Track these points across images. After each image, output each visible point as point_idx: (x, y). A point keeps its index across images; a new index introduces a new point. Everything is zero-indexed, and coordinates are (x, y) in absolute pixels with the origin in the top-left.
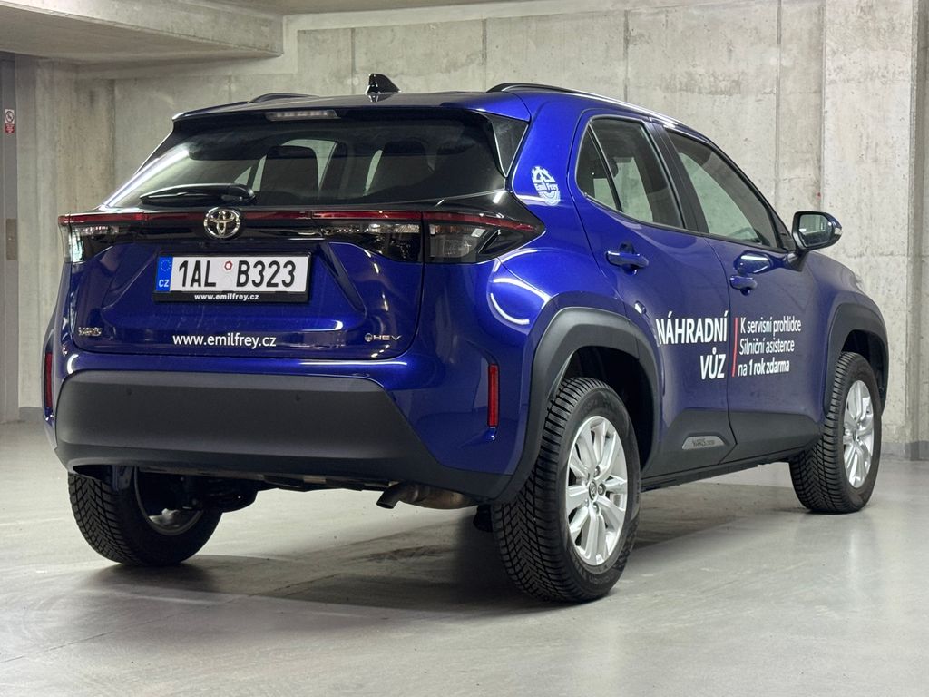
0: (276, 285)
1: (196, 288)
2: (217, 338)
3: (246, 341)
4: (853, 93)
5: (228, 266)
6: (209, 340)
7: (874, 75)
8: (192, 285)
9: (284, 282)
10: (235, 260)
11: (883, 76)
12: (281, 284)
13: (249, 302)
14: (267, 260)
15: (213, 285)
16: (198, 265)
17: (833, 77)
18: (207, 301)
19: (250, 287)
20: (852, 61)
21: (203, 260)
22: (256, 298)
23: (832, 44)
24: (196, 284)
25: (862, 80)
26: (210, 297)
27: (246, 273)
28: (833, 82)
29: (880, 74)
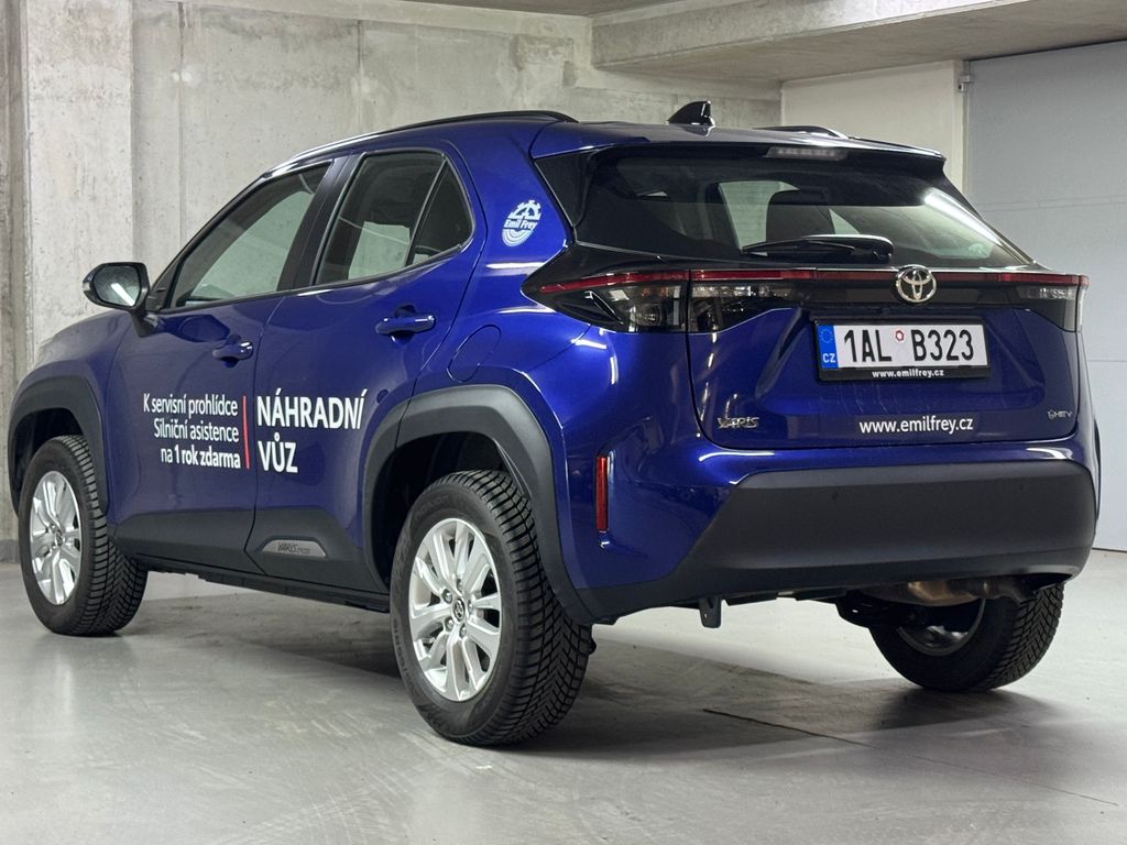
0: (956, 358)
1: (869, 363)
2: (911, 423)
3: (943, 425)
4: (63, 114)
5: (899, 336)
6: (902, 426)
7: (88, 95)
8: (864, 360)
9: (963, 354)
10: (907, 329)
11: (99, 97)
12: (961, 357)
13: (934, 379)
14: (941, 329)
15: (889, 359)
16: (865, 333)
17: (38, 91)
18: (888, 379)
19: (929, 361)
20: (60, 74)
21: (871, 329)
22: (942, 374)
23: (37, 50)
24: (868, 359)
25: (74, 99)
26: (891, 374)
27: (921, 343)
28: (39, 97)
29: (95, 95)
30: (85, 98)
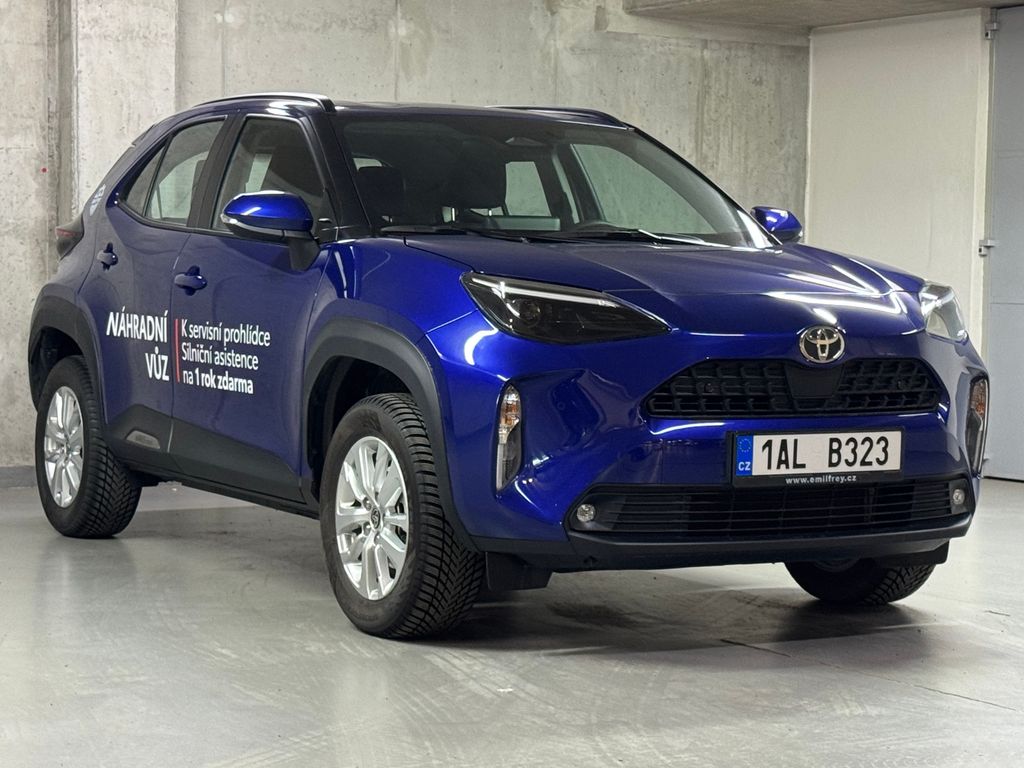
4: (110, 52)
7: (135, 34)
11: (145, 37)
17: (87, 30)
20: (108, 14)
25: (120, 38)
28: (87, 37)
30: (132, 38)
